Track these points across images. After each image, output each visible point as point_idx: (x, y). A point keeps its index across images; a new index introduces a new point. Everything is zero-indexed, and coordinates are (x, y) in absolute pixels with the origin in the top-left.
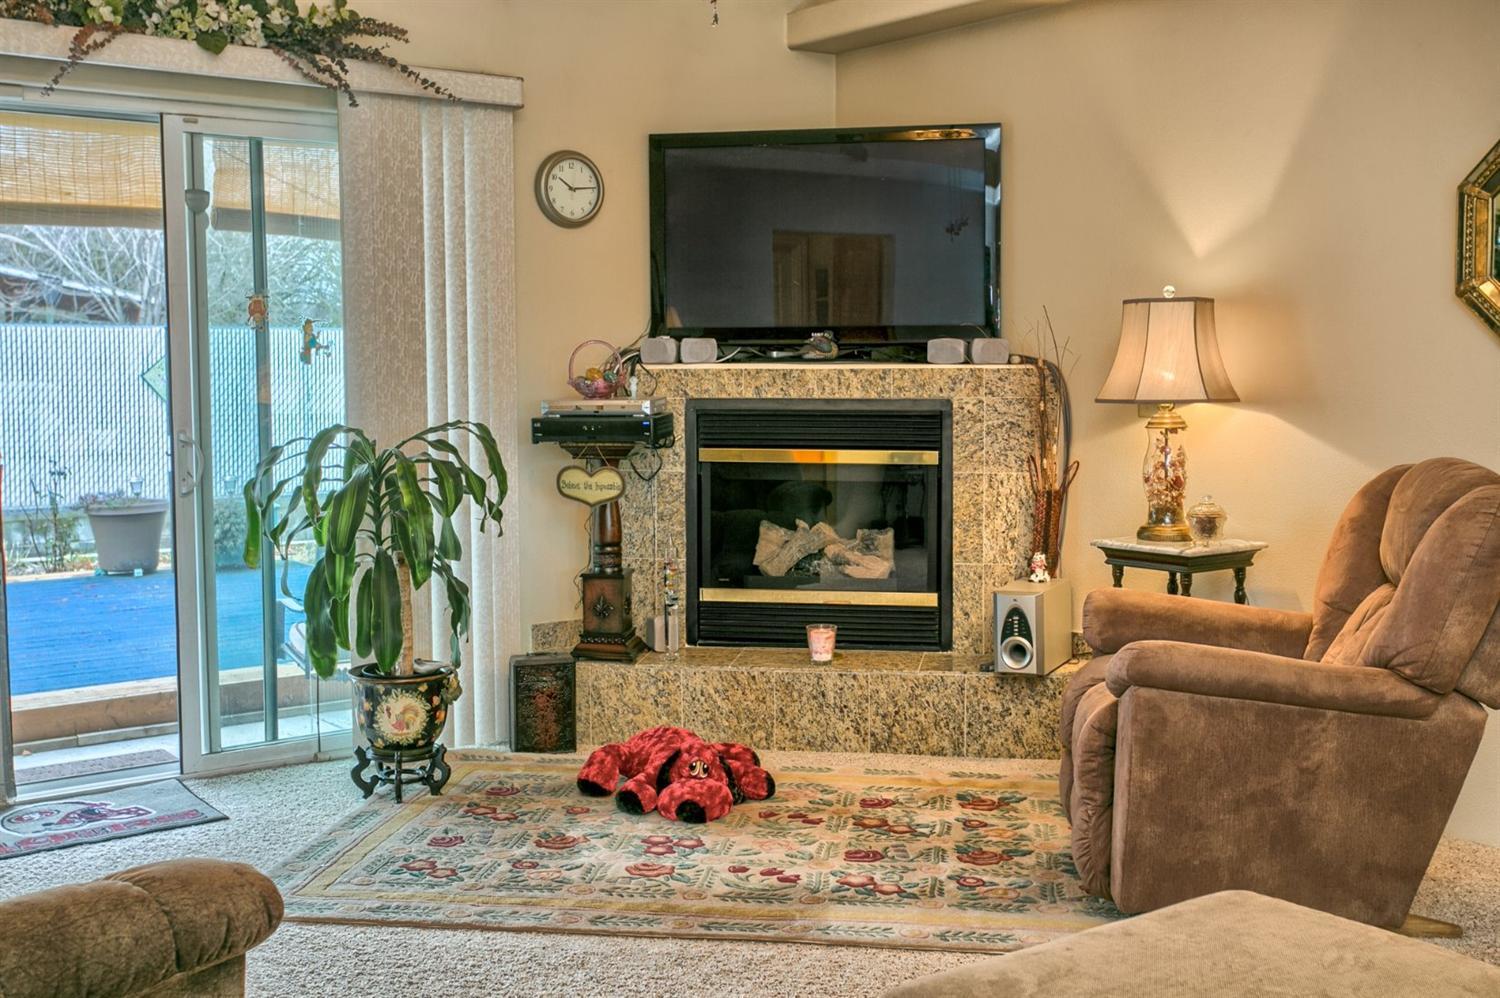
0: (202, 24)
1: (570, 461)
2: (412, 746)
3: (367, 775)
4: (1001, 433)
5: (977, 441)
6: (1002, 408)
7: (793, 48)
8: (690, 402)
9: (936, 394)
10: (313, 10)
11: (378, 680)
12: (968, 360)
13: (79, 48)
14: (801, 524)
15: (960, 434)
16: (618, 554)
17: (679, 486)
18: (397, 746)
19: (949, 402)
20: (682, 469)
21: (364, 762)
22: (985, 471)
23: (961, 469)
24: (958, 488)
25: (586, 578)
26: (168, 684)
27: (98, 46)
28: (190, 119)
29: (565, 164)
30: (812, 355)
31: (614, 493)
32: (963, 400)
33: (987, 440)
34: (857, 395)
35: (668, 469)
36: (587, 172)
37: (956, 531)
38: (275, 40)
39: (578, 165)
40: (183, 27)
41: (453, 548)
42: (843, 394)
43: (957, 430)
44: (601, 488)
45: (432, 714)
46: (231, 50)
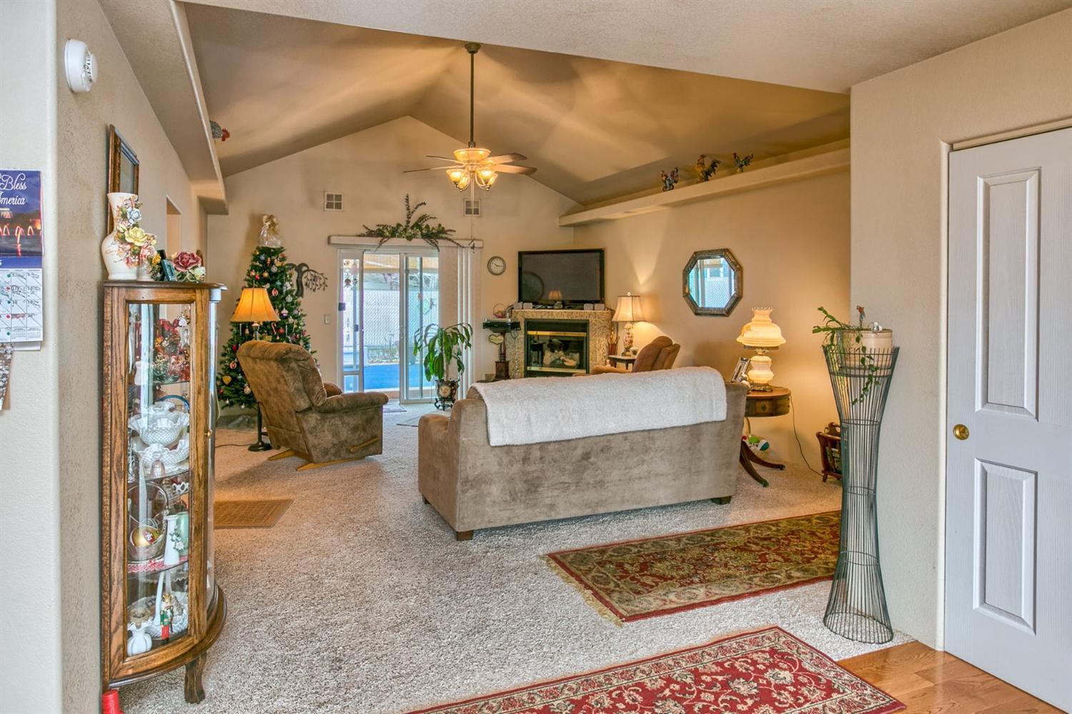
0: (407, 234)
1: (492, 333)
2: (447, 398)
3: (437, 405)
4: (602, 328)
5: (595, 330)
6: (602, 322)
7: (560, 226)
8: (526, 319)
9: (585, 318)
10: (433, 228)
11: (441, 382)
12: (594, 309)
13: (381, 242)
14: (556, 351)
15: (591, 328)
16: (505, 357)
17: (523, 340)
18: (444, 398)
19: (588, 320)
20: (523, 336)
21: (437, 402)
22: (598, 338)
23: (591, 337)
24: (591, 342)
25: (497, 362)
26: (398, 389)
27: (385, 241)
28: (406, 254)
29: (496, 260)
30: (556, 307)
31: (502, 341)
32: (592, 319)
33: (598, 330)
34: (566, 318)
35: (520, 336)
36: (501, 262)
37: (591, 354)
38: (424, 236)
39: (499, 260)
40: (403, 235)
41: (460, 353)
42: (562, 318)
43: (590, 328)
44: (499, 340)
45: (452, 391)
46: (414, 240)
